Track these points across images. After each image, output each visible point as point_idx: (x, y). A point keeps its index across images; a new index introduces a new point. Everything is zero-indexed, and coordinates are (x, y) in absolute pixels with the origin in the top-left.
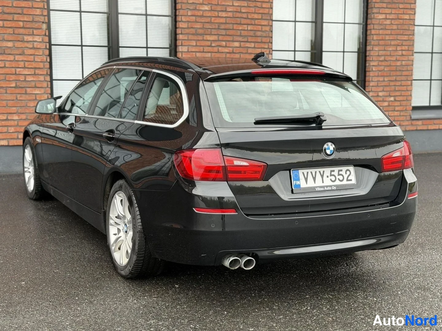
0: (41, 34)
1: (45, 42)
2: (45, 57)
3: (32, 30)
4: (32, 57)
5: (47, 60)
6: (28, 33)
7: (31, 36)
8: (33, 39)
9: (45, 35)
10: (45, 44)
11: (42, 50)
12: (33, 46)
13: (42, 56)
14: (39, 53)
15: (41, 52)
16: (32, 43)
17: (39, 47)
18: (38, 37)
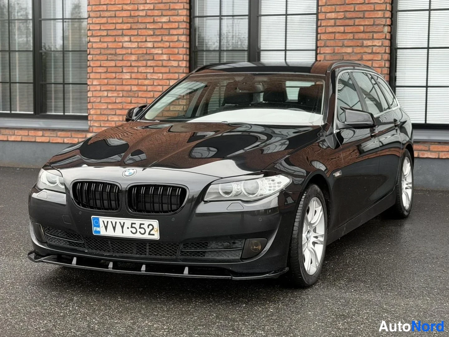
0: (381, 38)
1: (384, 46)
2: (384, 62)
3: (372, 34)
4: (370, 62)
5: (385, 65)
6: (368, 37)
7: (370, 41)
8: (373, 43)
9: (385, 38)
10: (384, 48)
11: (381, 54)
12: (372, 51)
13: (380, 62)
14: (378, 58)
15: (379, 57)
16: (371, 48)
17: (378, 52)
18: (378, 41)
